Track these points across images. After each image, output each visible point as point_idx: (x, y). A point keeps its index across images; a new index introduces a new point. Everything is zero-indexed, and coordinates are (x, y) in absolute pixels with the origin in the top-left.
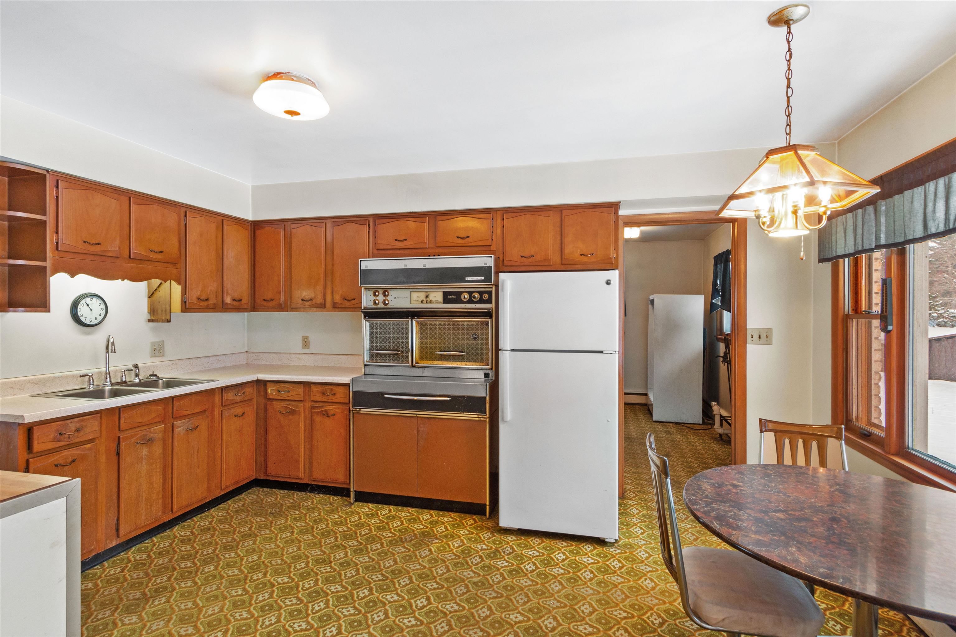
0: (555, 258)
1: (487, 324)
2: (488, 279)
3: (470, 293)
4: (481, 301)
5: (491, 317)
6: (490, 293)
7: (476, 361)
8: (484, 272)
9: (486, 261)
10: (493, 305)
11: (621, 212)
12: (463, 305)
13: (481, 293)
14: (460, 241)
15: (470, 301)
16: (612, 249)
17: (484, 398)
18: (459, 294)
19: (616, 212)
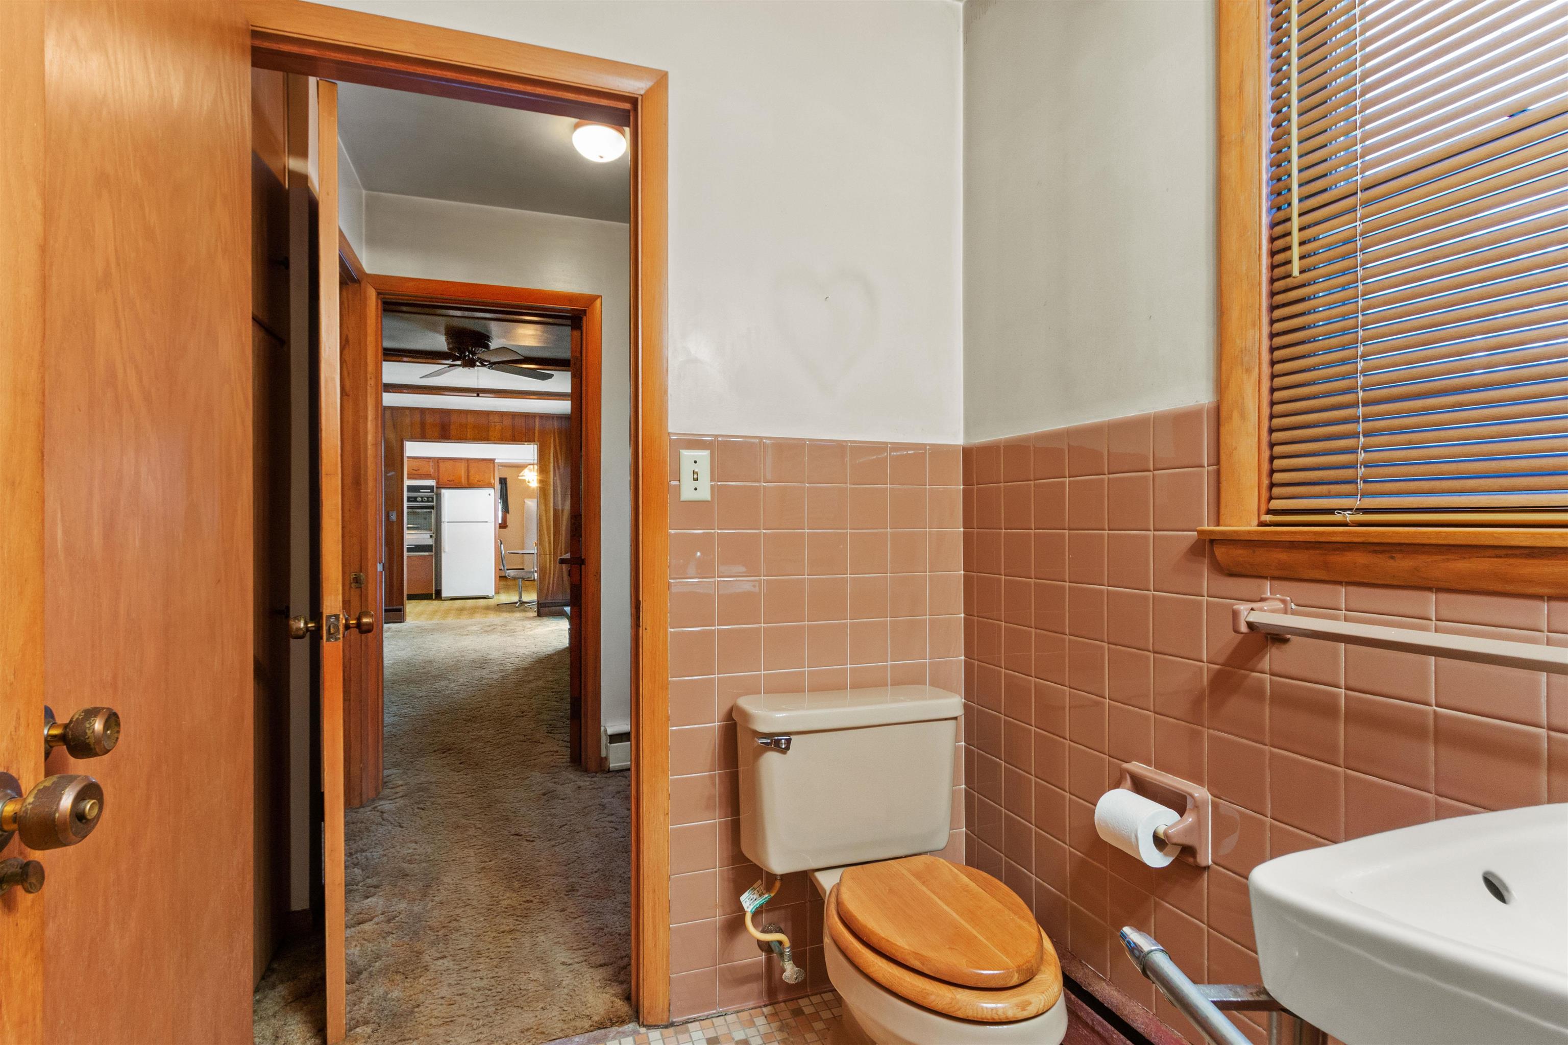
0: (464, 481)
1: (431, 512)
2: (432, 491)
3: (422, 498)
4: (428, 501)
5: (433, 509)
6: (433, 498)
7: (426, 529)
8: (431, 488)
9: (432, 483)
10: (434, 504)
11: (496, 461)
12: (418, 503)
13: (428, 498)
14: (414, 472)
15: (422, 501)
16: (492, 478)
17: (432, 546)
18: (416, 498)
19: (494, 463)
